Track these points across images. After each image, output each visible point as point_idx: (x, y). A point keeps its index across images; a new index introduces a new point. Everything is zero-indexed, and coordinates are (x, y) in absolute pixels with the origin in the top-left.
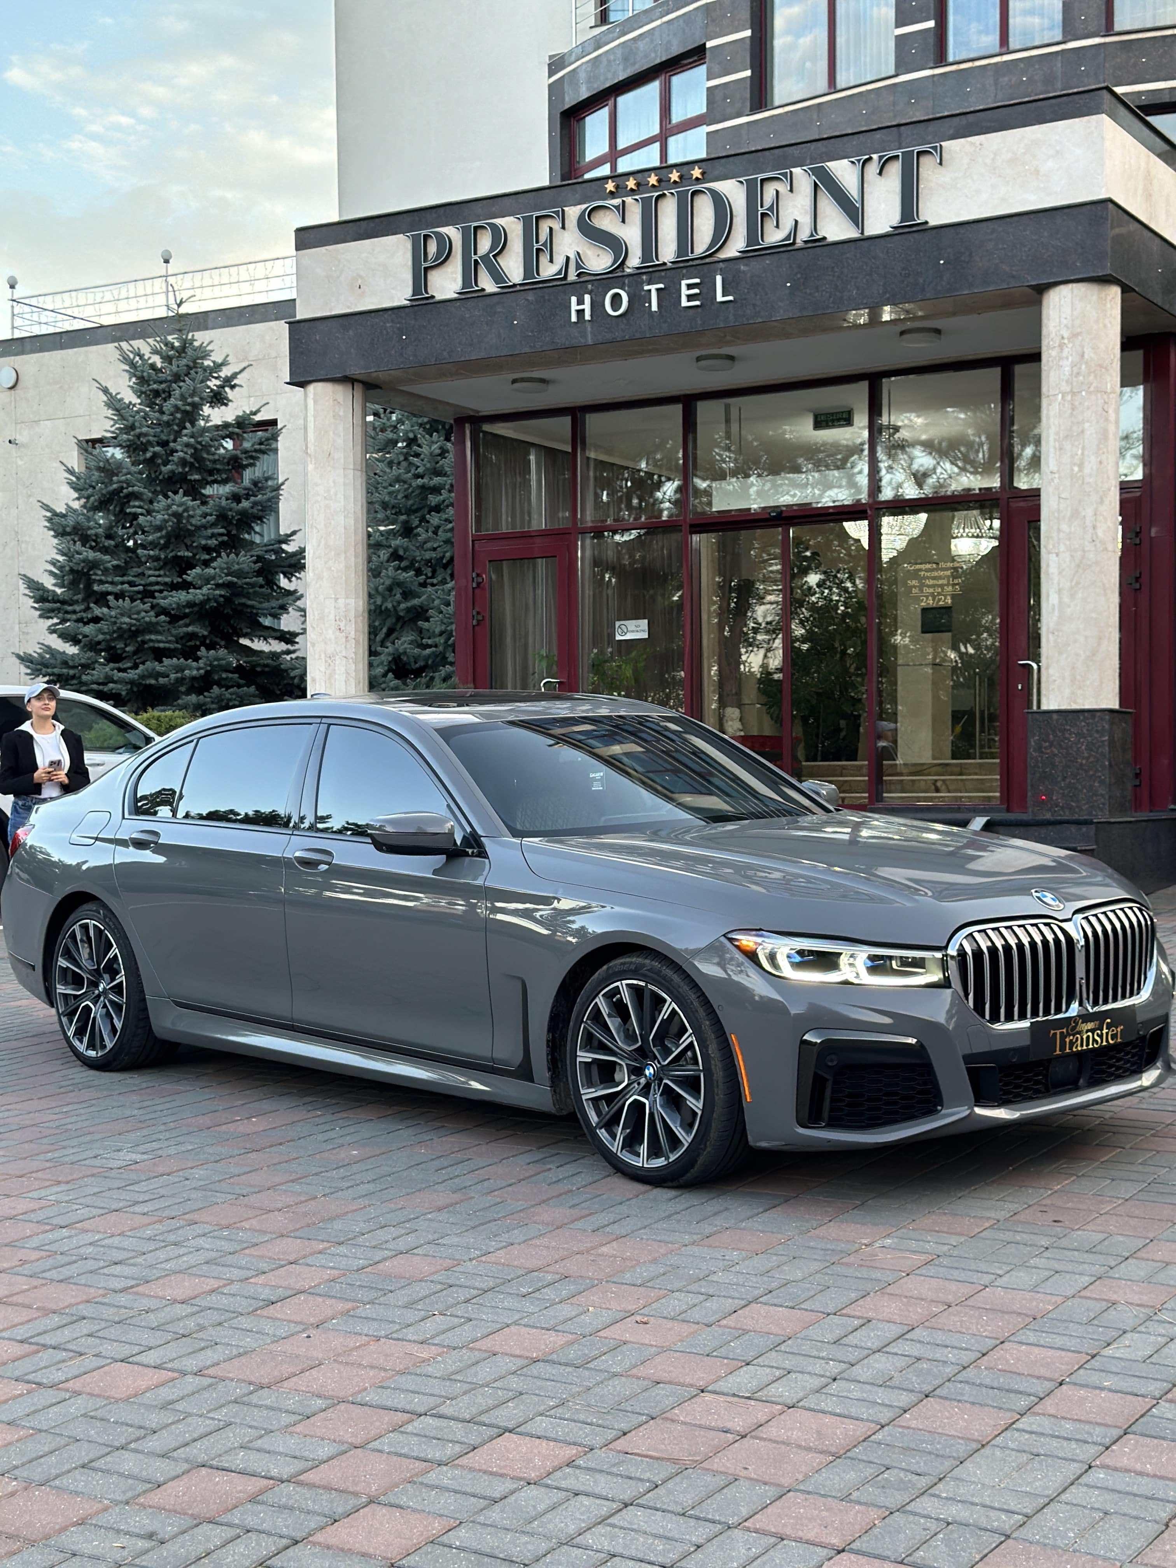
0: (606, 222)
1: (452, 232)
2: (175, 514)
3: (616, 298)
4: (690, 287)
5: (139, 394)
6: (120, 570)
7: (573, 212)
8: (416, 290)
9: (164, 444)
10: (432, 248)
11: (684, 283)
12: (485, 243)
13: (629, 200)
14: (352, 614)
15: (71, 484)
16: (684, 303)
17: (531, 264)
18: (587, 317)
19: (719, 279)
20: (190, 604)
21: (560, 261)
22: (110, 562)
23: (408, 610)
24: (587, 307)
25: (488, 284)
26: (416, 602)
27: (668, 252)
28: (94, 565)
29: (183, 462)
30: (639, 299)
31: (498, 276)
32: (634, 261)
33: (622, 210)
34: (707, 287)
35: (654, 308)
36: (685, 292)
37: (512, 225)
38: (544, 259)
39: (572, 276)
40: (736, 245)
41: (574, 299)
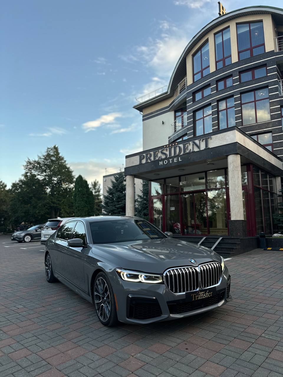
0: (165, 152)
1: (144, 155)
2: (118, 195)
3: (166, 162)
4: (176, 159)
5: (115, 180)
6: (111, 202)
7: (160, 151)
8: (140, 162)
9: (118, 186)
10: (142, 157)
11: (175, 159)
12: (149, 156)
13: (167, 148)
14: (132, 207)
15: (107, 192)
16: (175, 161)
17: (154, 158)
18: (162, 164)
19: (180, 158)
20: (120, 207)
21: (158, 157)
22: (110, 201)
23: (146, 207)
24: (162, 163)
25: (149, 161)
26: (147, 206)
27: (173, 155)
28: (108, 202)
29: (120, 189)
30: (169, 161)
31: (150, 160)
32: (168, 156)
33: (167, 150)
34: (178, 159)
35: (171, 162)
36: (175, 160)
37: (152, 153)
38: (156, 157)
39: (160, 159)
40: (182, 153)
41: (160, 162)
